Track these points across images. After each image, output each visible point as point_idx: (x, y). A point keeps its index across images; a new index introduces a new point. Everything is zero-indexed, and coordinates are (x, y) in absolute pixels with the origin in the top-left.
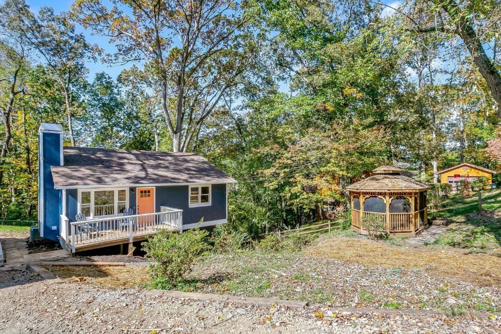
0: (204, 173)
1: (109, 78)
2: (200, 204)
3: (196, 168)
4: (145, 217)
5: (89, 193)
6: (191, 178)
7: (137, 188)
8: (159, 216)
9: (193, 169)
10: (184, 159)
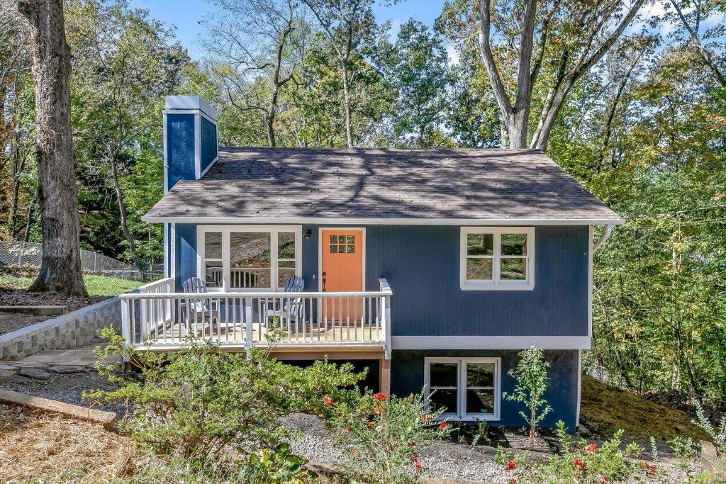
0: (521, 196)
1: (424, 29)
2: (495, 283)
3: (506, 182)
4: (337, 299)
5: (219, 235)
6: (468, 207)
7: (321, 229)
8: (374, 300)
9: (493, 185)
10: (487, 163)
